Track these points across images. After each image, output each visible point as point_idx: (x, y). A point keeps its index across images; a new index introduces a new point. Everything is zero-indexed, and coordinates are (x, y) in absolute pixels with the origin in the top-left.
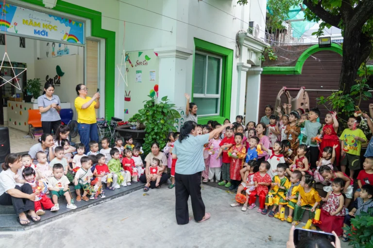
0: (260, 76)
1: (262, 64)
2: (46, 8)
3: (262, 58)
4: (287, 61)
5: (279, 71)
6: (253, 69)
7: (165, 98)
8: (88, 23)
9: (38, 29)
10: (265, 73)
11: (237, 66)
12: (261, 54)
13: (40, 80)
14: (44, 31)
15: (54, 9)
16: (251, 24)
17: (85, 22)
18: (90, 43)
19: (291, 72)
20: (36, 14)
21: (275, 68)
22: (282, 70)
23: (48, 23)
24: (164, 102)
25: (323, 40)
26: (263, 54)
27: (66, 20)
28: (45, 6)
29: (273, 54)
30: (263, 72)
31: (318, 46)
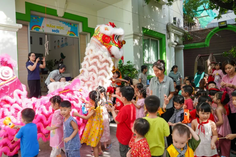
0: (182, 50)
1: (183, 42)
2: (58, 17)
3: (183, 39)
4: (199, 39)
5: (195, 46)
6: (178, 47)
7: (129, 62)
8: (80, 25)
9: (54, 29)
10: (186, 48)
11: (169, 45)
12: (182, 37)
13: (52, 61)
14: (57, 30)
15: (63, 17)
16: (175, 19)
17: (78, 24)
18: (82, 36)
19: (203, 46)
20: (53, 21)
21: (192, 45)
22: (196, 45)
23: (59, 26)
24: (129, 64)
25: (221, 23)
26: (183, 37)
27: (69, 23)
28: (58, 16)
29: (190, 36)
30: (184, 47)
31: (219, 28)
